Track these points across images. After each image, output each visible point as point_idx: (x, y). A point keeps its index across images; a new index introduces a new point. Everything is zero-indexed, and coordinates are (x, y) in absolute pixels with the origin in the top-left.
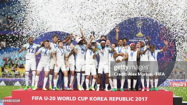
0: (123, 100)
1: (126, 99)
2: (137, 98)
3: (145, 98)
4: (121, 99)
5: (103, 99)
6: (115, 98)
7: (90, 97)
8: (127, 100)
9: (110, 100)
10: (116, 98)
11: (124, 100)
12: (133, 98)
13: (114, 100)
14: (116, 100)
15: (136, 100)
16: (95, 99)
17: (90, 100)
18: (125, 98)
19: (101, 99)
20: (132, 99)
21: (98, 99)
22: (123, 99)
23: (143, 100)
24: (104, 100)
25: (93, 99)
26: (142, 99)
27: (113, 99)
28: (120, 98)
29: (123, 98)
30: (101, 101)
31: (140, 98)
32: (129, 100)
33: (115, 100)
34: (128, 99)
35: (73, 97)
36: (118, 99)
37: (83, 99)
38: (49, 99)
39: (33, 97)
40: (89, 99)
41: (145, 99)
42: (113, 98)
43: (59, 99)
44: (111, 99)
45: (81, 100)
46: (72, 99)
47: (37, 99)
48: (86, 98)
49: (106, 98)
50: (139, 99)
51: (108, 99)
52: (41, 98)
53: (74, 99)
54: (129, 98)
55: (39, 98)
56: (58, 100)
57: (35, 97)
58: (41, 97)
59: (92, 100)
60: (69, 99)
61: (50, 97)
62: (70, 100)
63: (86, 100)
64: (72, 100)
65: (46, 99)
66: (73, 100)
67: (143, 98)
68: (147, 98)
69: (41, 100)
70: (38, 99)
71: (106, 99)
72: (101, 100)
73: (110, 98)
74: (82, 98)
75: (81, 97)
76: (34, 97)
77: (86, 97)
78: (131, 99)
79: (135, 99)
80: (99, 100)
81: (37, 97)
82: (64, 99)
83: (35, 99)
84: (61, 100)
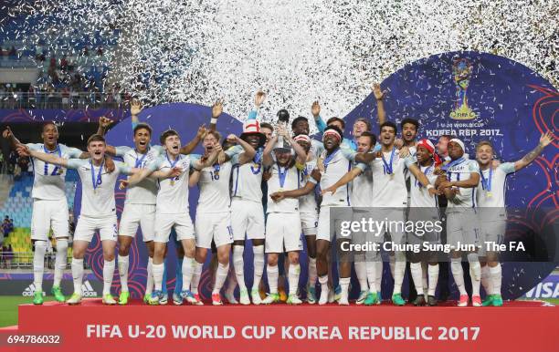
0: (396, 338)
1: (405, 333)
2: (445, 330)
3: (472, 328)
4: (387, 334)
5: (327, 333)
6: (369, 331)
7: (284, 328)
8: (408, 338)
9: (351, 337)
10: (373, 329)
11: (399, 336)
12: (430, 328)
13: (365, 335)
14: (373, 338)
15: (441, 337)
16: (300, 332)
17: (284, 337)
18: (402, 329)
19: (321, 333)
20: (428, 333)
21: (310, 333)
22: (396, 333)
23: (466, 337)
24: (331, 337)
25: (292, 332)
26: (461, 334)
27: (363, 333)
28: (383, 329)
29: (396, 329)
30: (319, 340)
31: (454, 332)
32: (418, 338)
33: (370, 335)
34: (413, 333)
35: (226, 328)
36: (378, 333)
37: (259, 333)
38: (143, 333)
39: (89, 327)
40: (279, 332)
41: (471, 333)
42: (362, 328)
43: (180, 332)
44: (353, 332)
45: (251, 337)
46: (221, 332)
47: (104, 336)
48: (269, 331)
49: (336, 329)
50: (449, 333)
51: (345, 333)
52: (116, 331)
53: (229, 332)
54: (418, 329)
55: (111, 329)
56: (176, 336)
57: (98, 327)
58: (116, 327)
59: (290, 337)
60: (213, 333)
61: (148, 327)
62: (216, 336)
63: (268, 337)
64: (221, 337)
65: (134, 333)
66: (226, 336)
67: (465, 330)
68: (477, 330)
69: (116, 336)
70: (108, 335)
71: (338, 331)
72: (321, 337)
73: (351, 328)
74: (255, 328)
75: (251, 327)
76: (95, 329)
77: (268, 328)
78: (422, 333)
79: (436, 333)
80: (313, 336)
81: (104, 327)
82: (195, 332)
83: (98, 335)
84: (184, 336)
